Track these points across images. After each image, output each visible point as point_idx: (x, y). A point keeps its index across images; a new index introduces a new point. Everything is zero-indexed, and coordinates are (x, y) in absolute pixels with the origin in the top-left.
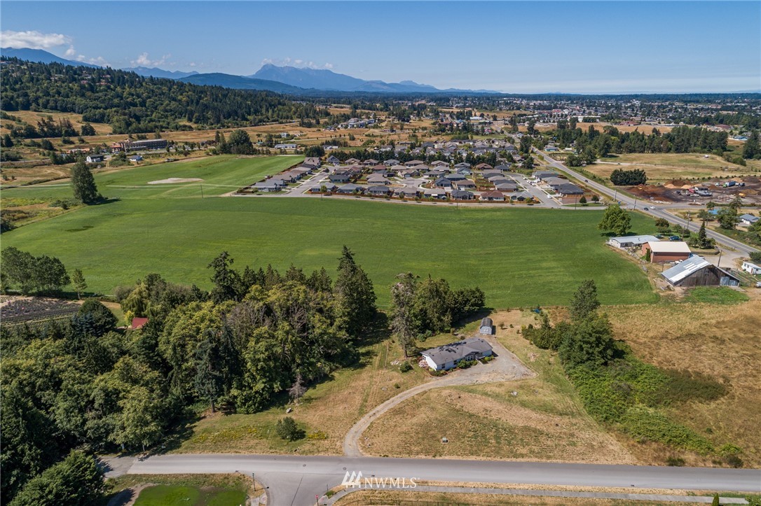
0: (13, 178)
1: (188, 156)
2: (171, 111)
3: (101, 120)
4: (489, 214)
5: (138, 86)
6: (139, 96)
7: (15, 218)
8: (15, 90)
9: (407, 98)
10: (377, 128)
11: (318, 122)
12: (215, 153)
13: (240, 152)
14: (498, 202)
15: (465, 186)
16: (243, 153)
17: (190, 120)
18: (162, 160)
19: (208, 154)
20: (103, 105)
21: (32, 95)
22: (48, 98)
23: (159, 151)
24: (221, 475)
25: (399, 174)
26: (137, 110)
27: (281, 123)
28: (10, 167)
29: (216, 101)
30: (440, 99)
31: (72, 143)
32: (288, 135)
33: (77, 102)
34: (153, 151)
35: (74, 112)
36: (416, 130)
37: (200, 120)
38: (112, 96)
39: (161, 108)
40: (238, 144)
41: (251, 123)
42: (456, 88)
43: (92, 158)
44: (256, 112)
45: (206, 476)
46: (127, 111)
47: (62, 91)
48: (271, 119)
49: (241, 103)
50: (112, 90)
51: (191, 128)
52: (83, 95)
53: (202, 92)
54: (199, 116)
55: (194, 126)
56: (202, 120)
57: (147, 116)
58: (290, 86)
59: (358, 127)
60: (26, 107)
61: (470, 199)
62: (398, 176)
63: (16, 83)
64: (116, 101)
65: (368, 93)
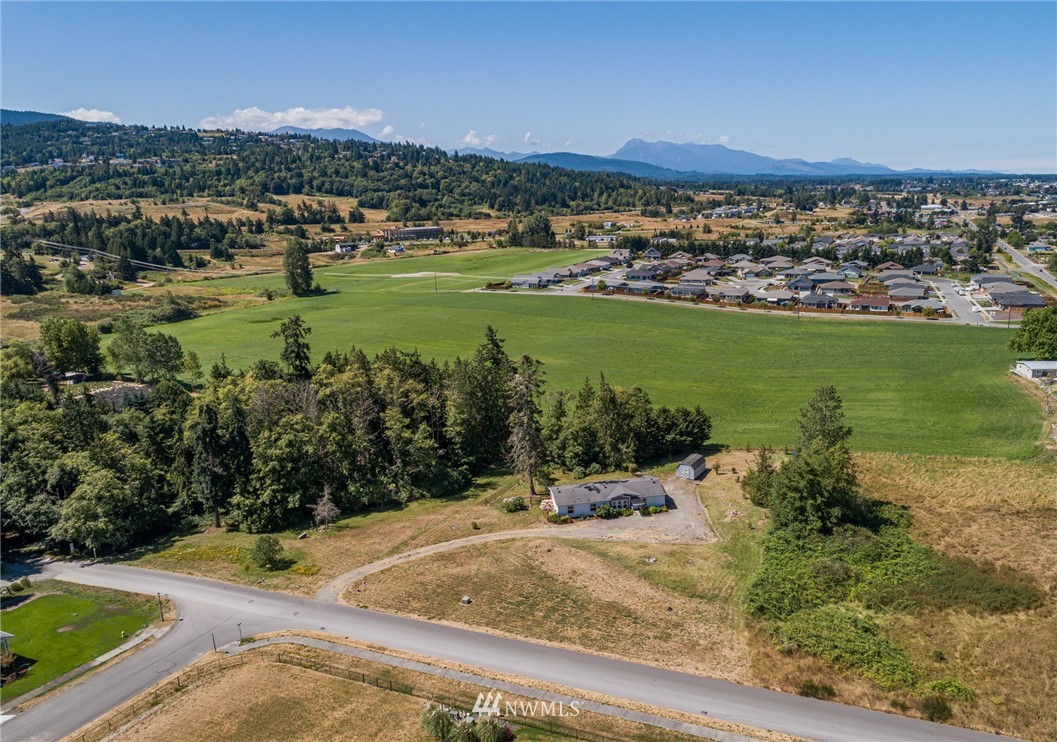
0: (241, 266)
1: (463, 248)
2: (470, 194)
3: (377, 205)
4: (848, 328)
5: (433, 163)
6: (432, 176)
7: (207, 306)
8: (289, 170)
9: (832, 181)
10: (756, 218)
11: (670, 211)
12: (500, 244)
13: (533, 244)
14: (874, 313)
15: (835, 290)
16: (538, 246)
17: (492, 206)
18: (427, 252)
19: (491, 247)
20: (387, 187)
21: (306, 175)
22: (324, 179)
23: (431, 241)
24: (145, 596)
25: (739, 273)
26: (424, 193)
27: (615, 212)
28: (246, 256)
29: (532, 181)
30: (885, 182)
31: (333, 231)
32: (613, 225)
33: (356, 183)
34: (424, 241)
35: (352, 196)
36: (817, 221)
37: (504, 206)
38: (399, 176)
39: (458, 191)
40: (532, 234)
41: (572, 210)
42: (925, 169)
43: (341, 247)
44: (584, 197)
45: (128, 594)
46: (411, 194)
47: (342, 170)
48: (603, 206)
49: (565, 184)
50: (400, 168)
51: (488, 216)
52: (365, 175)
53: (514, 171)
54: (503, 201)
55: (493, 213)
56: (506, 206)
57: (436, 200)
58: (661, 169)
59: (727, 217)
60: (298, 190)
61: (830, 307)
62: (736, 276)
63: (294, 161)
64: (403, 182)
65: (775, 176)
